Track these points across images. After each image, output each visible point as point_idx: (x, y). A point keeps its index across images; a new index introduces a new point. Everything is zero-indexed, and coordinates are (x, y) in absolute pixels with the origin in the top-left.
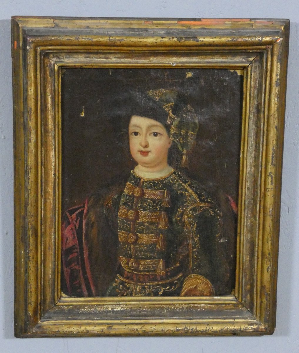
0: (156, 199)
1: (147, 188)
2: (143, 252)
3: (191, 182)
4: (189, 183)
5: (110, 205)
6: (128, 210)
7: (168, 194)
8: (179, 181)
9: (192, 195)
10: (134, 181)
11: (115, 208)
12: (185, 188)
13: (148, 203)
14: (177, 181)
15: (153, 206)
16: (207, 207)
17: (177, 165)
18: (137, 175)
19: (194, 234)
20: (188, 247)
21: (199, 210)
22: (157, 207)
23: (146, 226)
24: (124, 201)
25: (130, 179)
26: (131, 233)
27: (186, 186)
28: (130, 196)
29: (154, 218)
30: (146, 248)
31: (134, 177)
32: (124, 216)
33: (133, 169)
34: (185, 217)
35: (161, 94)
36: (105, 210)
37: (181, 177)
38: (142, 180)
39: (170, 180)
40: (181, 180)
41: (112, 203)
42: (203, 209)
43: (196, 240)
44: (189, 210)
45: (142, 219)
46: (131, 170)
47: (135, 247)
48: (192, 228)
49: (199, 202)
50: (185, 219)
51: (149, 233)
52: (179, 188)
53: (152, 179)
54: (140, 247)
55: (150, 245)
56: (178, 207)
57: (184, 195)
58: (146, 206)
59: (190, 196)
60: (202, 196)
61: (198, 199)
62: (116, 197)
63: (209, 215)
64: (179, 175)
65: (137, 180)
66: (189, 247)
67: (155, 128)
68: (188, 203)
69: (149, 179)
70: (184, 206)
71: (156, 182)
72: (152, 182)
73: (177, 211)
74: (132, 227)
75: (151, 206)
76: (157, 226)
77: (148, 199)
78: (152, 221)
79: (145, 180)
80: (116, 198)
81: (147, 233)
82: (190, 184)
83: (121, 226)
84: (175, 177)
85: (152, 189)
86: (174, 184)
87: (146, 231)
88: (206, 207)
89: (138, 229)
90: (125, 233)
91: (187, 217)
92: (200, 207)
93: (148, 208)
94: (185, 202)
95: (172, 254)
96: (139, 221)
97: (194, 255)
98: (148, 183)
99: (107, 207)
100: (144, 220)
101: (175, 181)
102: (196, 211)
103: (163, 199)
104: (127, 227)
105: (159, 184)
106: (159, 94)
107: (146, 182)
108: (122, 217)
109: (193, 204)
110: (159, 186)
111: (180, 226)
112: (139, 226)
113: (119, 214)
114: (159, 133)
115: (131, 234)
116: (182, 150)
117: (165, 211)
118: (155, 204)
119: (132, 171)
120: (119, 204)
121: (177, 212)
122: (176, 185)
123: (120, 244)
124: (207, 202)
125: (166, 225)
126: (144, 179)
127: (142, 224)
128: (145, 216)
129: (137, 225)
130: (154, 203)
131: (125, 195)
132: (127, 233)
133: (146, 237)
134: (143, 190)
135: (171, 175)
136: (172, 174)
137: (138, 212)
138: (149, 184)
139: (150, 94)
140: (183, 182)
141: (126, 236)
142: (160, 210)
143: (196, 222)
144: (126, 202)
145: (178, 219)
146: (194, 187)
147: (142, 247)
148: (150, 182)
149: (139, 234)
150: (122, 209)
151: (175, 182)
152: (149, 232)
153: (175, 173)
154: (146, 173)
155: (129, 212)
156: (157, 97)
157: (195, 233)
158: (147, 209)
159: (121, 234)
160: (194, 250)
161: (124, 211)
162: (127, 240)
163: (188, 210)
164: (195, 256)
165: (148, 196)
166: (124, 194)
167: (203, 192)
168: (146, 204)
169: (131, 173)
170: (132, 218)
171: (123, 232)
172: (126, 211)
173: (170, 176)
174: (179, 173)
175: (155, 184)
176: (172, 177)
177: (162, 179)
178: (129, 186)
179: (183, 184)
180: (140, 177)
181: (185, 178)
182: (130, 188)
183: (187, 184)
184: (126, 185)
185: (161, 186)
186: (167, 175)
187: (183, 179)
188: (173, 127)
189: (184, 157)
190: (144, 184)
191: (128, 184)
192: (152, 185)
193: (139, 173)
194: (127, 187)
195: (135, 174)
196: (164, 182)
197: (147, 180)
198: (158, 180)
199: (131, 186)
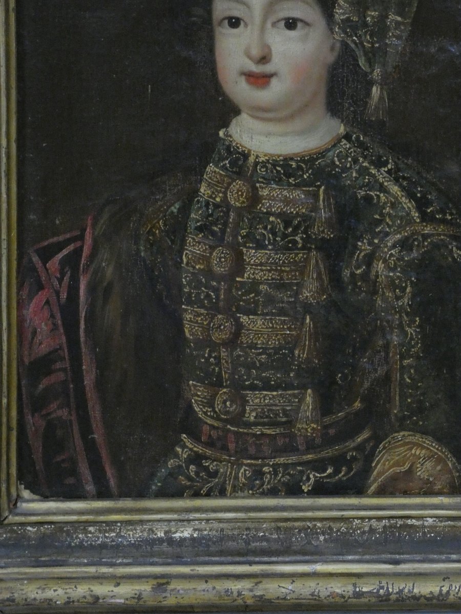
0: (292, 213)
1: (267, 181)
2: (257, 368)
3: (395, 162)
4: (389, 166)
5: (157, 231)
6: (210, 247)
7: (329, 199)
8: (361, 160)
9: (401, 203)
10: (227, 162)
11: (173, 242)
12: (377, 181)
13: (269, 227)
14: (355, 161)
15: (285, 236)
16: (442, 237)
17: (354, 112)
18: (237, 144)
19: (403, 315)
20: (387, 354)
21: (418, 246)
22: (298, 238)
23: (265, 294)
24: (198, 221)
25: (215, 156)
26: (220, 313)
27: (381, 175)
28: (216, 206)
29: (287, 269)
30: (263, 356)
31: (228, 147)
32: (200, 263)
33: (226, 124)
34: (380, 266)
36: (145, 246)
37: (367, 149)
38: (252, 159)
39: (334, 156)
40: (365, 157)
41: (165, 225)
42: (431, 241)
43: (411, 334)
44: (389, 244)
45: (253, 274)
46: (220, 130)
47: (232, 354)
48: (398, 298)
49: (418, 220)
50: (377, 272)
51: (273, 314)
52: (360, 182)
54: (246, 353)
55: (277, 350)
56: (360, 238)
57: (375, 201)
58: (264, 234)
59: (393, 205)
60: (429, 203)
61: (415, 214)
62: (174, 209)
63: (450, 259)
64: (361, 145)
65: (238, 159)
66: (391, 355)
68: (388, 224)
69: (272, 155)
70: (375, 235)
71: (294, 164)
72: (281, 163)
73: (355, 247)
74: (222, 297)
75: (280, 234)
76: (297, 294)
77: (269, 214)
78: (282, 279)
79: (261, 160)
80: (175, 211)
81: (267, 314)
82: (392, 169)
83: (190, 294)
84: (350, 148)
85: (282, 185)
86: (345, 169)
87: (264, 306)
88: (439, 235)
89: (241, 303)
90: (202, 314)
91: (384, 267)
92: (423, 235)
93: (269, 240)
94: (379, 222)
95: (340, 375)
96: (243, 277)
97: (405, 376)
98: (270, 166)
99: (151, 238)
100: (258, 277)
101: (350, 162)
102: (412, 250)
103: (313, 214)
104: (208, 296)
105: (302, 169)
107: (264, 165)
108: (194, 268)
109: (401, 228)
110: (302, 176)
111: (363, 291)
112: (243, 295)
113: (185, 260)
114: (302, 21)
115: (220, 316)
116: (368, 70)
117: (318, 249)
118: (290, 230)
119: (221, 134)
120: (186, 230)
121: (355, 253)
122: (352, 173)
123: (189, 347)
124: (443, 221)
125: (322, 290)
126: (257, 157)
127: (254, 286)
128: (261, 264)
129: (238, 289)
130: (286, 228)
131: (204, 204)
132: (207, 314)
133: (263, 324)
134: (255, 189)
135: (336, 143)
136: (339, 141)
137: (241, 253)
138: (272, 172)
140: (372, 163)
141: (205, 323)
142: (303, 248)
143: (412, 282)
144: (205, 225)
145: (359, 272)
146: (404, 178)
147: (253, 353)
148: (275, 165)
149: (245, 317)
150: (194, 245)
151: (348, 166)
152: (274, 311)
153: (347, 137)
154: (263, 138)
155: (214, 254)
157: (407, 314)
158: (267, 243)
159: (190, 316)
160: (406, 362)
161: (199, 250)
162: (209, 335)
163: (387, 246)
164: (408, 380)
165: (270, 204)
166: (198, 201)
167: (430, 194)
168: (265, 228)
169: (220, 139)
170: (222, 269)
171: (196, 312)
172: (204, 251)
173: (334, 146)
174: (362, 137)
175: (291, 171)
176: (340, 150)
177: (310, 156)
178: (214, 176)
179: (373, 169)
180: (245, 151)
181: (379, 152)
182: (218, 182)
183: (383, 169)
184: (205, 174)
185: (307, 174)
186: (325, 144)
187: (372, 156)
188: (343, 3)
189: (374, 89)
190: (258, 170)
191: (209, 170)
192: (282, 174)
193: (244, 137)
194: (206, 180)
195: (231, 141)
196: (317, 163)
197: (267, 158)
198: (299, 159)
199: (218, 177)
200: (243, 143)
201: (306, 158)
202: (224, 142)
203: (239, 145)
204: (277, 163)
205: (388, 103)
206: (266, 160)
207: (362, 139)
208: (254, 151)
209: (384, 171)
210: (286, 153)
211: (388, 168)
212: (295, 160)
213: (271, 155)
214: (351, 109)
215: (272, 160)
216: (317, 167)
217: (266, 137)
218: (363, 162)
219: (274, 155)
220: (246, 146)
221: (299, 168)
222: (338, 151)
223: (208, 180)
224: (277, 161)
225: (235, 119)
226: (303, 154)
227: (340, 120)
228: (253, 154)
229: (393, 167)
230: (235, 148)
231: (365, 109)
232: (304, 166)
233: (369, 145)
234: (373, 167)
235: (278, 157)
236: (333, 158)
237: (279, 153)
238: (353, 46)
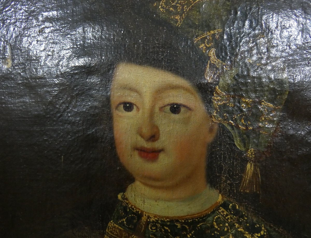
3: (267, 229)
8: (237, 225)
10: (124, 220)
17: (231, 185)
18: (132, 206)
25: (115, 215)
31: (125, 209)
33: (124, 190)
35: (187, 7)
37: (242, 216)
38: (144, 219)
39: (213, 221)
40: (240, 223)
46: (118, 194)
53: (167, 218)
64: (237, 213)
65: (133, 218)
67: (173, 93)
71: (179, 226)
72: (168, 224)
79: (152, 219)
84: (227, 215)
86: (222, 233)
98: (159, 225)
101: (227, 227)
105: (185, 230)
106: (183, 9)
107: (155, 224)
114: (184, 106)
116: (243, 149)
119: (119, 196)
126: (149, 217)
135: (215, 210)
136: (218, 209)
138: (161, 231)
139: (161, 9)
140: (246, 229)
148: (163, 224)
151: (226, 229)
153: (225, 205)
154: (153, 203)
156: (178, 17)
169: (119, 201)
173: (213, 212)
174: (237, 206)
175: (176, 231)
176: (219, 216)
177: (193, 219)
178: (114, 231)
179: (247, 234)
180: (138, 212)
181: (253, 220)
182: (117, 235)
183: (257, 235)
184: (107, 228)
185: (190, 234)
186: (206, 210)
187: (247, 223)
188: (220, 91)
189: (249, 166)
190: (150, 228)
191: (110, 226)
192: (170, 232)
193: (137, 201)
194: (108, 233)
195: (127, 204)
196: (199, 226)
197: (156, 219)
198: (183, 221)
199: (118, 231)
200: (137, 206)
201: (189, 221)
202: (122, 204)
203: (133, 207)
204: (165, 223)
205: (261, 178)
206: (156, 220)
207: (237, 208)
208: (146, 213)
209: (257, 236)
210: (173, 215)
211: (261, 234)
212: (180, 222)
213: (159, 216)
214: (228, 182)
215: (160, 221)
216: (198, 228)
217: (156, 201)
218: (238, 228)
219: (163, 217)
220: (140, 208)
221: (183, 229)
222: (217, 217)
223: (110, 233)
224: (164, 221)
225: (130, 185)
226: (187, 217)
227: (218, 191)
228: (145, 215)
229: (265, 234)
230: (131, 209)
231: (240, 183)
232: (188, 228)
233: (244, 213)
234: (247, 233)
235: (166, 219)
236: (213, 223)
237: (166, 215)
238: (229, 128)
